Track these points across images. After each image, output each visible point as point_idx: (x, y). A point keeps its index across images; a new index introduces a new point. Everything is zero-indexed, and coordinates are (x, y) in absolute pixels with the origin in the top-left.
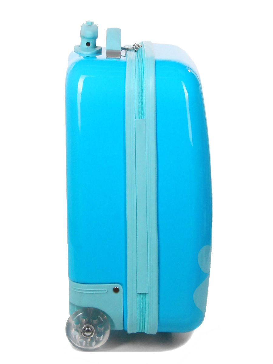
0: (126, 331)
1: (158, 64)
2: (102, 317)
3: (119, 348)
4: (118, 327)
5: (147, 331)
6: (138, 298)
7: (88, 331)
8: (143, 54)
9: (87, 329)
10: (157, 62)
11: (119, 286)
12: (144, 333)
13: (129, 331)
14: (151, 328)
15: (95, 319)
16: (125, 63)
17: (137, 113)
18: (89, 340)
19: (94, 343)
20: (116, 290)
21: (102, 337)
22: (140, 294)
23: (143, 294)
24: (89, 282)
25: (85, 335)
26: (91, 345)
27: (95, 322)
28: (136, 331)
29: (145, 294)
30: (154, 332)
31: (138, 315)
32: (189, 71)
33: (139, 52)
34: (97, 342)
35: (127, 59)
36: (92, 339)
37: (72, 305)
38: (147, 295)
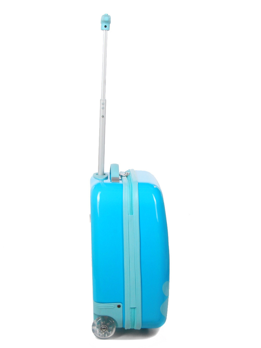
0: (124, 328)
1: (140, 185)
2: (112, 321)
3: (120, 338)
4: (120, 326)
5: (135, 328)
6: (131, 310)
7: (104, 328)
8: (131, 178)
9: (103, 327)
10: (139, 184)
11: (120, 304)
12: (134, 329)
13: (126, 328)
14: (138, 326)
15: (108, 322)
16: (122, 185)
17: (129, 212)
18: (103, 333)
19: (106, 335)
20: (119, 306)
21: (111, 332)
22: (132, 308)
23: (133, 308)
24: (104, 302)
25: (102, 330)
26: (105, 336)
27: (108, 324)
28: (129, 328)
29: (135, 308)
30: (139, 328)
31: (131, 319)
32: (155, 187)
33: (129, 177)
34: (108, 335)
35: (123, 182)
36: (105, 333)
37: (95, 314)
38: (135, 309)
